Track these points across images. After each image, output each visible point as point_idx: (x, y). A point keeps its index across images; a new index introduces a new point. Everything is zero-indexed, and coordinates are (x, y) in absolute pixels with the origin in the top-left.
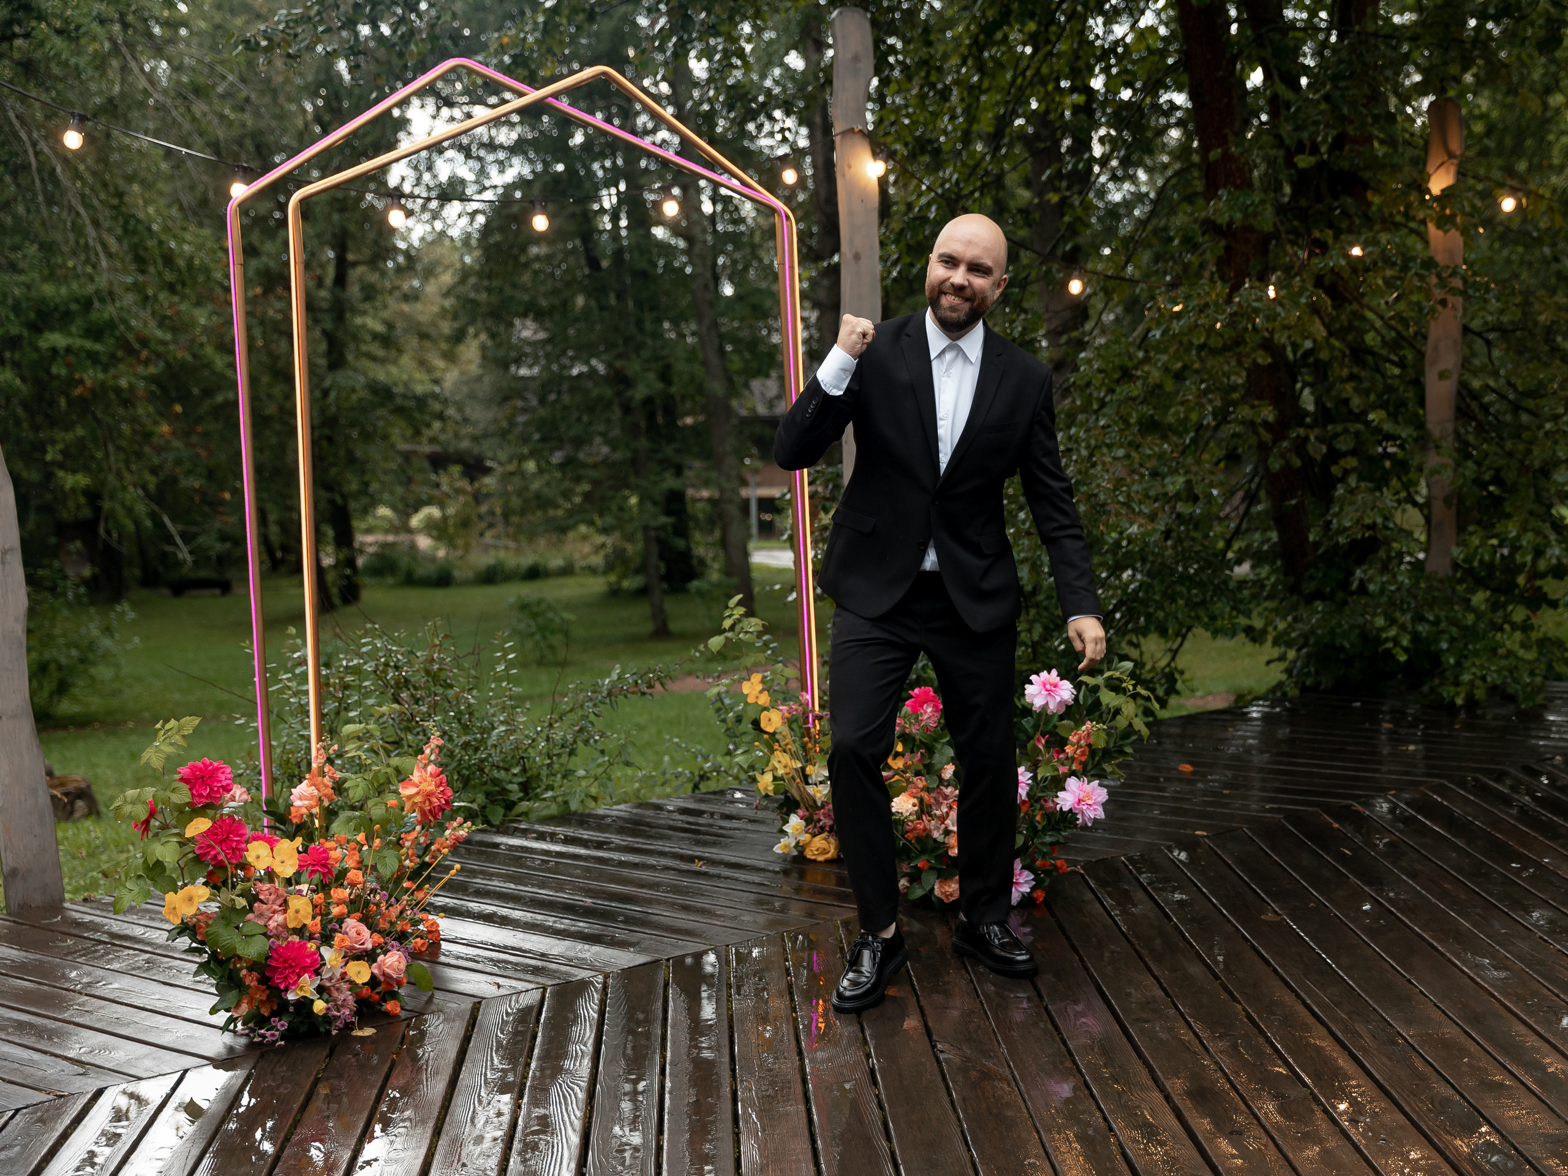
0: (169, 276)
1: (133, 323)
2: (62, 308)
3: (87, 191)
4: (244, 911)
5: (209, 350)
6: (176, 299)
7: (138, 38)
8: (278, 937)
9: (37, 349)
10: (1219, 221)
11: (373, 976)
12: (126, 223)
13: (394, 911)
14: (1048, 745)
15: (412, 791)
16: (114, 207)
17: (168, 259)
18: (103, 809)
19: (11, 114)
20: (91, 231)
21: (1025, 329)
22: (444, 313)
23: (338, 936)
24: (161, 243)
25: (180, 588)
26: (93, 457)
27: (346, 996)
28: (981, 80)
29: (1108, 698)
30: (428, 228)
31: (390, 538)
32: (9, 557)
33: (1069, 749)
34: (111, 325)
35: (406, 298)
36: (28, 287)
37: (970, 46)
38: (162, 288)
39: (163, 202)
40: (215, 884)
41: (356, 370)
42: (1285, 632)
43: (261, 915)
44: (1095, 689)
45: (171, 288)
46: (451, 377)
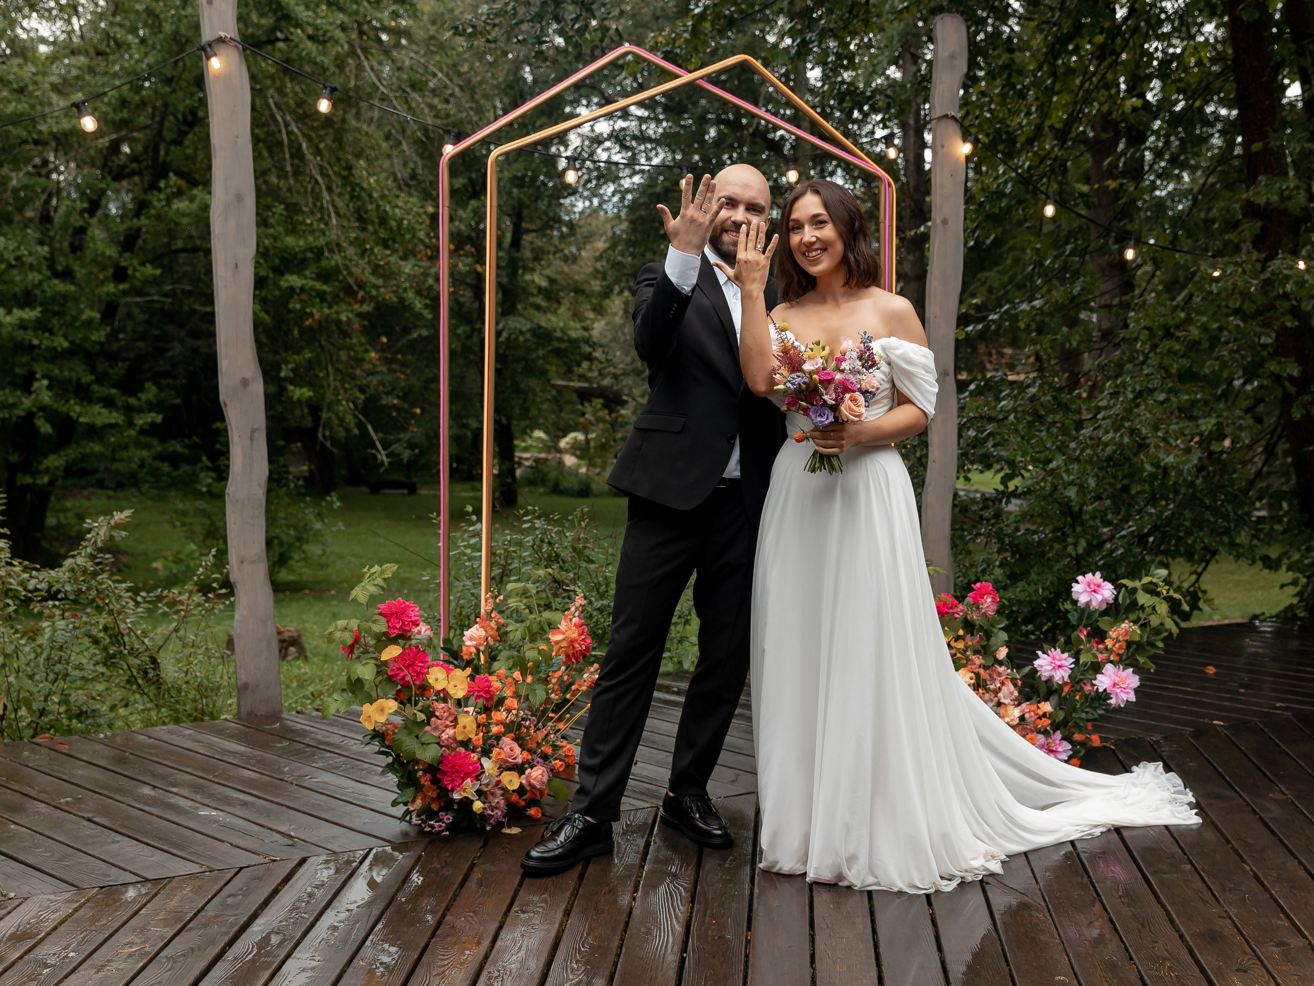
0: (383, 234)
1: (354, 270)
2: (300, 256)
3: (325, 164)
4: (422, 724)
5: (411, 295)
6: (388, 252)
7: (372, 44)
8: (448, 747)
9: (279, 288)
10: (1258, 202)
11: (521, 786)
12: (353, 190)
13: (540, 736)
14: (1089, 636)
15: (559, 637)
16: (344, 178)
17: (383, 220)
18: (309, 654)
19: (271, 101)
20: (326, 196)
21: (1083, 289)
22: (596, 273)
23: (496, 751)
24: (378, 206)
25: (377, 487)
26: (316, 376)
27: (499, 800)
28: (1053, 83)
29: (1143, 598)
30: (587, 203)
31: (543, 455)
32: (256, 435)
33: (1109, 643)
34: (337, 270)
35: (566, 259)
36: (275, 238)
37: (1047, 54)
38: (377, 244)
39: (383, 175)
40: (403, 700)
41: (523, 316)
42: (1300, 561)
43: (436, 728)
44: (1134, 591)
45: (385, 244)
46: (599, 328)
